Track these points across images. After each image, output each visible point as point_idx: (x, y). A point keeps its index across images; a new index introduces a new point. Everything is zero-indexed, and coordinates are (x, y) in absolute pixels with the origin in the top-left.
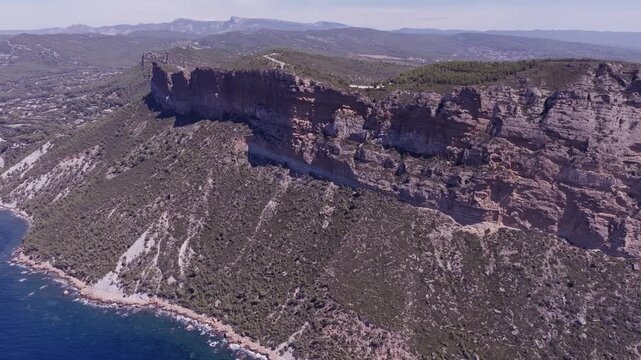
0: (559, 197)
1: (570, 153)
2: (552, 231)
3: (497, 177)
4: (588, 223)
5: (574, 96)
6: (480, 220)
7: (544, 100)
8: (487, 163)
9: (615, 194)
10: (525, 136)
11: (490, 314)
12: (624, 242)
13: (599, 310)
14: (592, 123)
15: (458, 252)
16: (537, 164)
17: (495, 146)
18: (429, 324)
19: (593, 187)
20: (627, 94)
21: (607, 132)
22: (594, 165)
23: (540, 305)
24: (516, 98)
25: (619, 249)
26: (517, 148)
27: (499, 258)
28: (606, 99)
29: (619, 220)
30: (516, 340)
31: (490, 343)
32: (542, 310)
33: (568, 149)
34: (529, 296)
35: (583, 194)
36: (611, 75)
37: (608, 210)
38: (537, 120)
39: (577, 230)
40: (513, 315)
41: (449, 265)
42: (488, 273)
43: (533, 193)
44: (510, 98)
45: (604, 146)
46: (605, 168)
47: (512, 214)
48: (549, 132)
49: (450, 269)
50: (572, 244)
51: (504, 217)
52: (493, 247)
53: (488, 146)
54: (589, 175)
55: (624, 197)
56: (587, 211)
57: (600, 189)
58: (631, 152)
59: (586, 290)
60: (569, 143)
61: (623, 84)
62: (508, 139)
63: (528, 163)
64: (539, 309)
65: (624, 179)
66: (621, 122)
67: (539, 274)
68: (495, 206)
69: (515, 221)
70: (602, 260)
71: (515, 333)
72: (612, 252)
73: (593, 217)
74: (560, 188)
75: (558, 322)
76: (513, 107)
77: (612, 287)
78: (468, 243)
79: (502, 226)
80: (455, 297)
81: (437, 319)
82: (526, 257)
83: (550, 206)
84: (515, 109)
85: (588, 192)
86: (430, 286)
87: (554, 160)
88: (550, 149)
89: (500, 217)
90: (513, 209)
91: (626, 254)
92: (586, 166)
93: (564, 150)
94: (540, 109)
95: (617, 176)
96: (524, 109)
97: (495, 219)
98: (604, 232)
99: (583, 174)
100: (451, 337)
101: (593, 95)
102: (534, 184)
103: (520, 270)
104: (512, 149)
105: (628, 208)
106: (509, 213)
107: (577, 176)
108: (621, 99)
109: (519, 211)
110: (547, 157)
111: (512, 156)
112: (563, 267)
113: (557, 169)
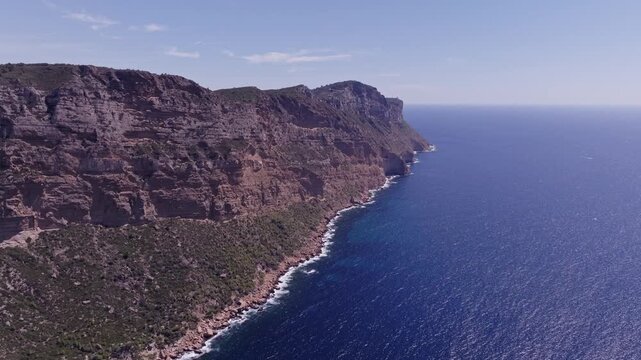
0: (86, 187)
1: (84, 144)
2: (87, 221)
3: (27, 179)
4: (114, 203)
5: (73, 94)
6: (17, 231)
7: (43, 99)
8: (8, 167)
9: (126, 174)
10: (39, 134)
11: (81, 308)
12: (143, 211)
13: (154, 266)
14: (94, 117)
15: (11, 269)
16: (59, 160)
17: (13, 148)
18: (29, 347)
19: (110, 172)
20: (109, 90)
21: (107, 123)
22: (105, 152)
23: (115, 280)
24: (16, 98)
25: (142, 218)
26: (34, 148)
27: (57, 260)
28: (98, 95)
29: (135, 195)
30: (115, 316)
31: (99, 329)
32: (119, 283)
33: (81, 141)
34: (103, 278)
35: (105, 179)
36: (93, 76)
37: (126, 188)
38: (47, 117)
39: (107, 213)
40: (100, 298)
41: (9, 286)
42: (55, 275)
43: (61, 189)
44: (11, 98)
45: (109, 135)
46: (114, 153)
47: (47, 215)
48: (60, 128)
49: (12, 288)
50: (106, 227)
51: (39, 221)
52: (44, 251)
53: (5, 149)
54: (105, 161)
55: (134, 176)
56: (112, 193)
57: (115, 172)
58: (126, 139)
59: (137, 256)
60: (81, 136)
61: (104, 83)
62: (24, 138)
63: (50, 160)
64: (116, 284)
65: (128, 160)
66: (113, 114)
67: (98, 258)
68: (30, 212)
69: (51, 222)
70: (134, 231)
71: (111, 311)
72: (137, 222)
73: (117, 197)
74: (85, 178)
75: (136, 287)
76: (18, 106)
77: (152, 247)
78: (16, 258)
79: (40, 231)
80: (37, 312)
81: (34, 339)
82: (80, 249)
83: (80, 197)
84: (22, 109)
85: (108, 176)
86: (5, 312)
87: (72, 153)
88: (66, 143)
89: (36, 223)
90: (48, 210)
91: (146, 221)
92: (100, 155)
93: (78, 143)
94: (43, 107)
95: (124, 159)
96: (30, 108)
97: (32, 226)
98: (128, 207)
99: (100, 162)
100: (60, 345)
101: (87, 92)
102: (60, 180)
103: (82, 260)
104: (30, 148)
105: (138, 183)
106: (43, 215)
107: (96, 165)
108: (108, 96)
109: (53, 210)
110: (66, 151)
111: (33, 156)
112: (111, 246)
113: (77, 161)
